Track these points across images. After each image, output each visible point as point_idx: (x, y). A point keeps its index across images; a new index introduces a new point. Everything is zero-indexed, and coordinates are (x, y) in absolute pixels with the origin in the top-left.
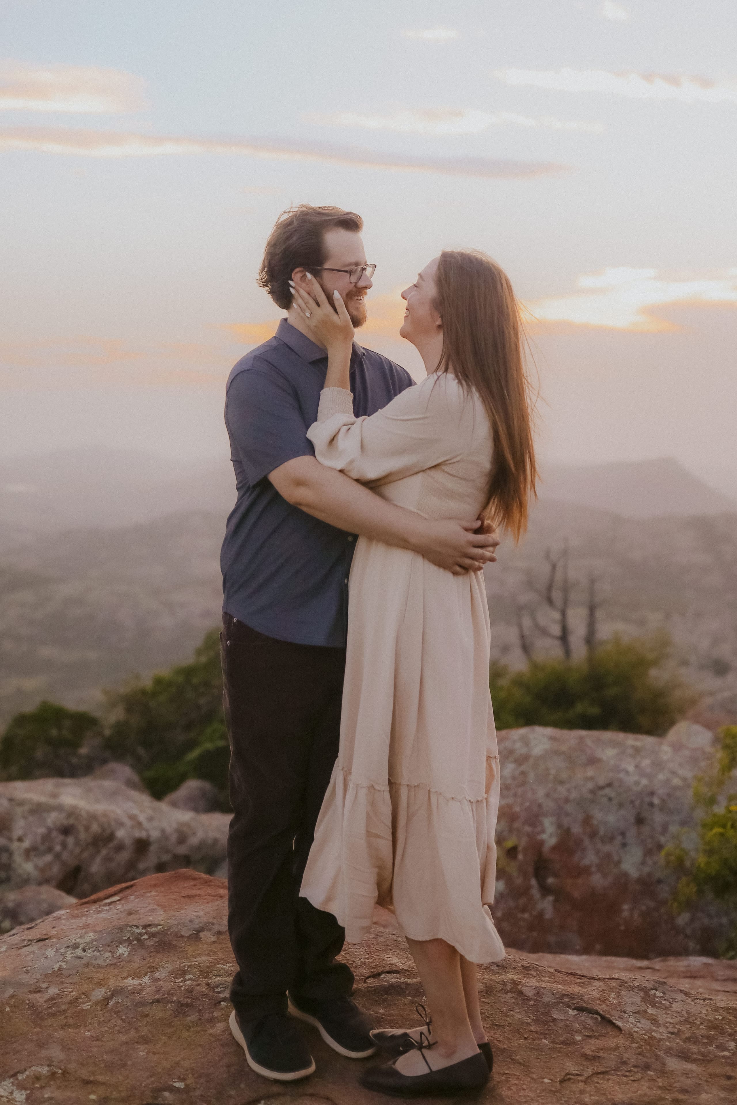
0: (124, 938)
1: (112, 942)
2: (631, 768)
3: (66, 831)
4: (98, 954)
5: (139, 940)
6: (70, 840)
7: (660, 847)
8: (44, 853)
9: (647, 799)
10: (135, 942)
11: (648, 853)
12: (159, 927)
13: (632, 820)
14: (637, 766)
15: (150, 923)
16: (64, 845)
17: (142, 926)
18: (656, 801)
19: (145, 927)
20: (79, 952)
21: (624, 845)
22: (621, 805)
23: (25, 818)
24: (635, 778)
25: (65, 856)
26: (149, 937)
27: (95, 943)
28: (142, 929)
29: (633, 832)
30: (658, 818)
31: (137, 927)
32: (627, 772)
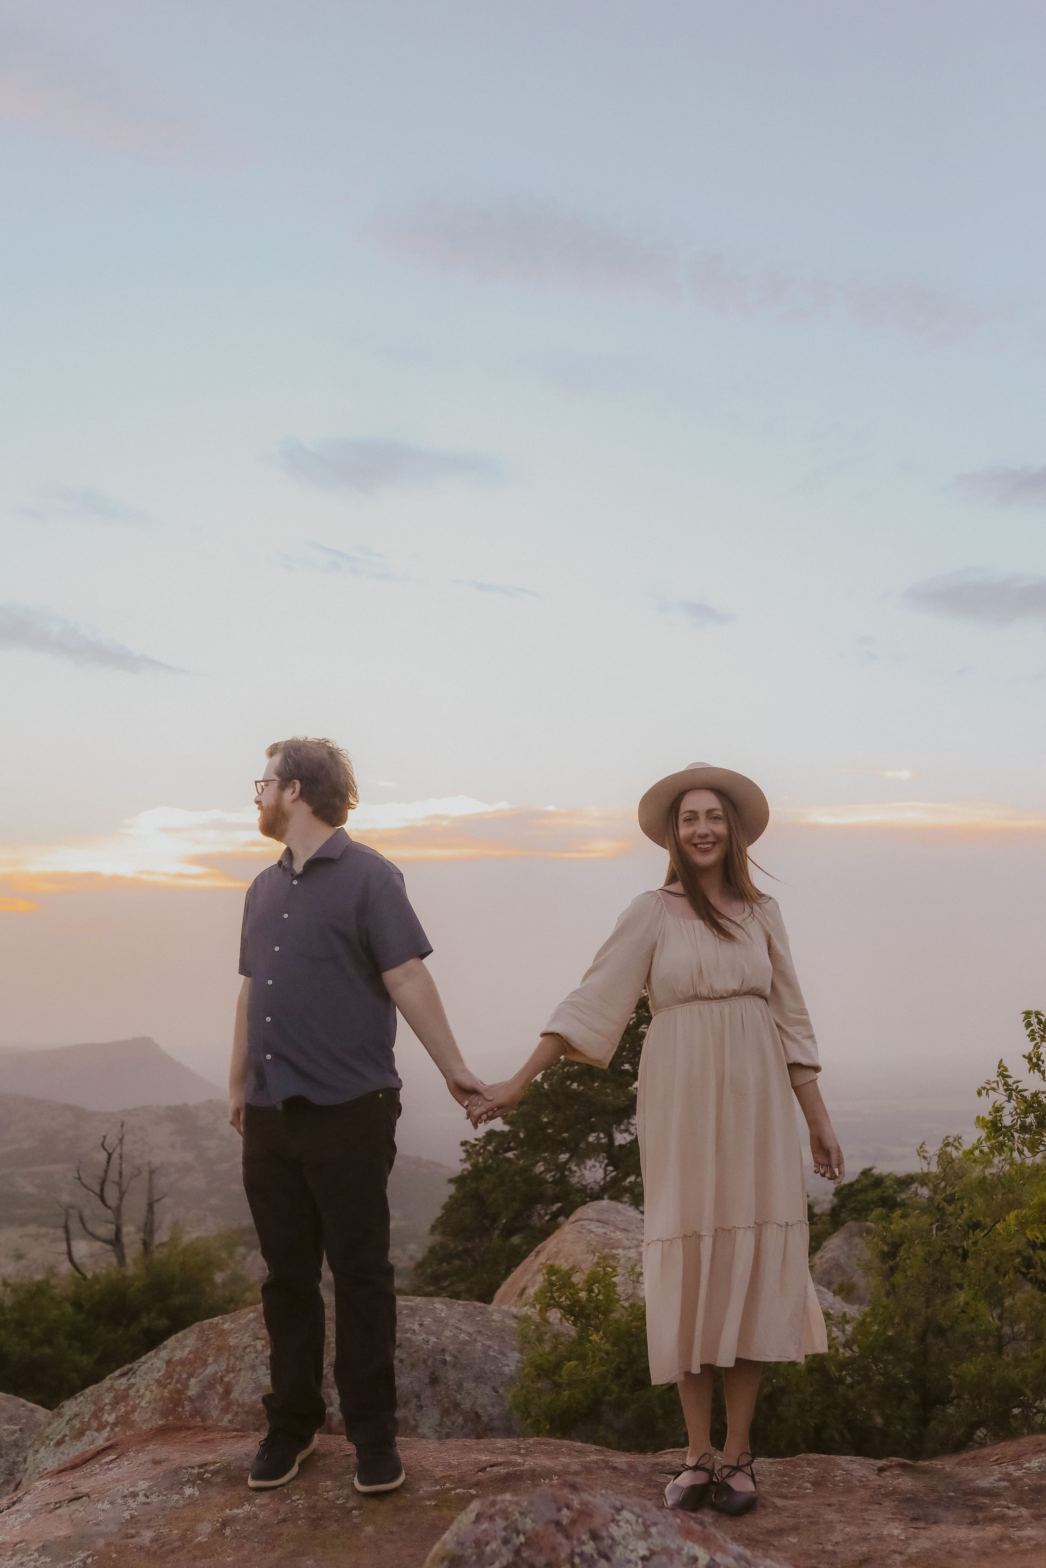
0: (184, 1480)
1: (172, 1485)
2: (416, 1327)
4: (165, 1498)
5: (202, 1479)
7: (457, 1406)
9: (439, 1357)
10: (199, 1482)
11: (445, 1413)
12: (217, 1465)
13: (427, 1381)
14: (421, 1325)
15: (205, 1463)
17: (197, 1466)
18: (448, 1358)
19: (201, 1466)
20: (144, 1499)
21: (420, 1407)
22: (413, 1366)
24: (424, 1336)
26: (213, 1475)
27: (154, 1488)
28: (199, 1469)
29: (428, 1392)
30: (452, 1375)
31: (193, 1468)
32: (414, 1332)
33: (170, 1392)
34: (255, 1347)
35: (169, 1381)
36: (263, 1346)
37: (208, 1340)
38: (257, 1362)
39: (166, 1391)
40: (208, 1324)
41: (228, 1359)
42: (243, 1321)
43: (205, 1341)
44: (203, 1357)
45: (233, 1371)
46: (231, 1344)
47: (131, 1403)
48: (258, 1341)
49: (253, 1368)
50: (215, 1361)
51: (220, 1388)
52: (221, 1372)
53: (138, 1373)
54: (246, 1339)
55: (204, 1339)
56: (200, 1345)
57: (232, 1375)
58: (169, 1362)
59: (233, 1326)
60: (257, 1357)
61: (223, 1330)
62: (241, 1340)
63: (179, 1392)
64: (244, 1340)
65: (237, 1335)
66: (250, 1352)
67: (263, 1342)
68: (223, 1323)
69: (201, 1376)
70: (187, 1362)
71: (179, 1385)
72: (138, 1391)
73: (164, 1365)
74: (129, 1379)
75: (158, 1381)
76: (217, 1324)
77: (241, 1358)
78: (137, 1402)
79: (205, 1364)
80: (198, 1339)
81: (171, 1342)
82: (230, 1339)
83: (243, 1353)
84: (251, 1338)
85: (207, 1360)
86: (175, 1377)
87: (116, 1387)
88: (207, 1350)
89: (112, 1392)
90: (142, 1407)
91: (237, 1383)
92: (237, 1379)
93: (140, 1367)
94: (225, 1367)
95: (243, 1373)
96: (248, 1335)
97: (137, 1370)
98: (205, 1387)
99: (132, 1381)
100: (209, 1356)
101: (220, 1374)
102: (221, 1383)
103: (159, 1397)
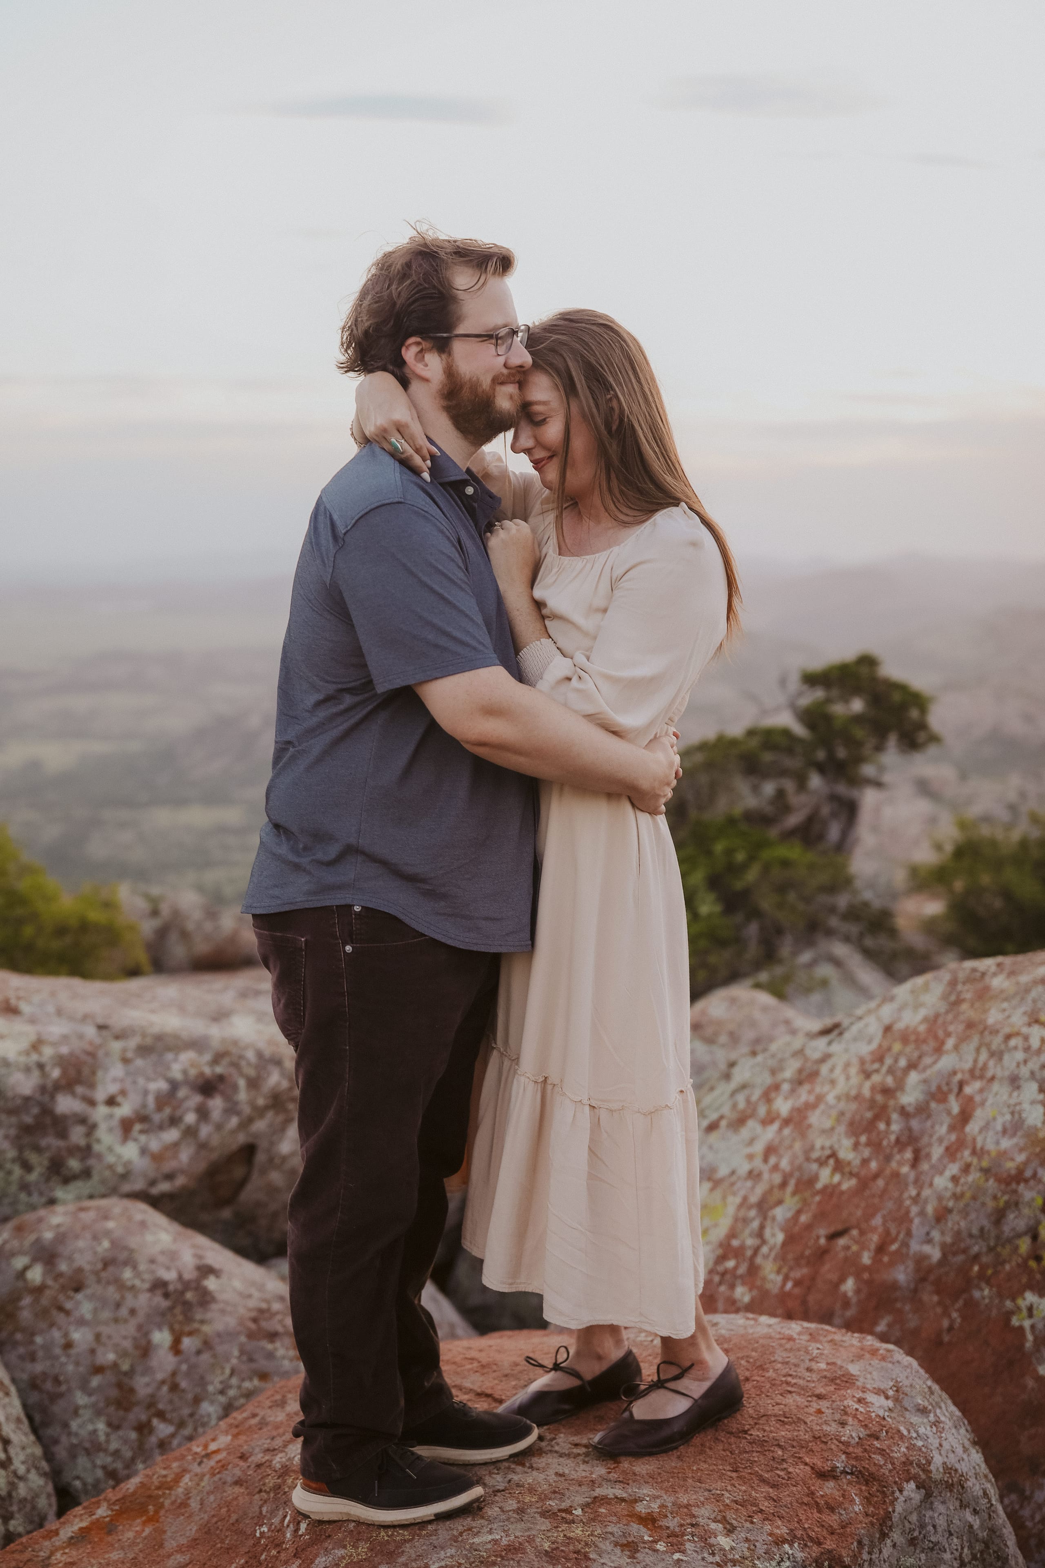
3: (208, 1086)
6: (216, 1104)
8: (161, 1127)
16: (203, 1113)
23: (126, 1061)
25: (205, 1131)
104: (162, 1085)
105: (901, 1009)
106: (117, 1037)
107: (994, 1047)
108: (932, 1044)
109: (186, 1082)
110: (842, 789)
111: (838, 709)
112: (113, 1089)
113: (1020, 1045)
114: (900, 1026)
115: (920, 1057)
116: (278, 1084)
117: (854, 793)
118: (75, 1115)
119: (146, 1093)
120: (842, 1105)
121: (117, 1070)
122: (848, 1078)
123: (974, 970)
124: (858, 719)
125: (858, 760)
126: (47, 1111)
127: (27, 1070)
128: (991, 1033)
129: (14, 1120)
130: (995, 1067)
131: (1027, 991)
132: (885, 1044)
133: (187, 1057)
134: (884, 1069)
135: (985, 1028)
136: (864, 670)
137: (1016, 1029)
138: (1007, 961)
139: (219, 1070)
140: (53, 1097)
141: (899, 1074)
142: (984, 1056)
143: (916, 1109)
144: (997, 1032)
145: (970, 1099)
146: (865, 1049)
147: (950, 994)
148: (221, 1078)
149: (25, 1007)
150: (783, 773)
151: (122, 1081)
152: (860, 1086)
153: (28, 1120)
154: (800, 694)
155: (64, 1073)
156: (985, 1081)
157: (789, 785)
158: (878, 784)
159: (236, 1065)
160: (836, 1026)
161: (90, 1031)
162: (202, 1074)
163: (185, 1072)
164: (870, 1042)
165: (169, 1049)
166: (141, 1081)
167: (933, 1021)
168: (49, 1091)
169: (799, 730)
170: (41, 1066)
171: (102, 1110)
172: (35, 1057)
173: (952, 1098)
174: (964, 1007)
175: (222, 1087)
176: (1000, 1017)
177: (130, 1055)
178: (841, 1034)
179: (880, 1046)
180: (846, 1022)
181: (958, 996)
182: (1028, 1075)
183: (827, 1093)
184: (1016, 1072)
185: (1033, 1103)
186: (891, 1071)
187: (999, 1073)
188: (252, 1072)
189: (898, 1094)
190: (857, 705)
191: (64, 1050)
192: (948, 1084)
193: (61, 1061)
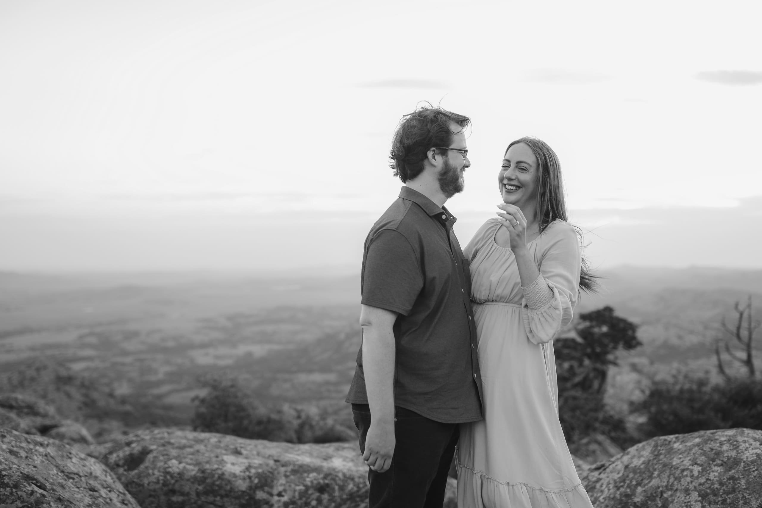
3: (322, 489)
6: (325, 497)
8: (301, 507)
16: (319, 501)
23: (286, 476)
33: (621, 494)
34: (691, 471)
35: (622, 484)
36: (699, 472)
37: (659, 455)
38: (691, 486)
39: (618, 493)
40: (662, 441)
41: (669, 477)
42: (688, 444)
43: (656, 455)
44: (651, 469)
45: (671, 489)
46: (674, 463)
47: (595, 495)
48: (696, 466)
49: (687, 491)
50: (659, 475)
51: (659, 502)
52: (662, 487)
53: (608, 470)
54: (687, 462)
55: (656, 453)
56: (651, 458)
57: (670, 493)
58: (626, 467)
59: (681, 446)
60: (692, 482)
61: (672, 448)
62: (682, 461)
63: (627, 496)
64: (685, 462)
65: (680, 456)
66: (687, 476)
67: (700, 468)
68: (675, 442)
69: (646, 487)
70: (638, 471)
71: (628, 490)
72: (601, 486)
73: (623, 469)
74: (600, 474)
75: (615, 482)
76: (670, 442)
77: (678, 479)
78: (599, 495)
79: (651, 477)
80: (652, 452)
81: (632, 450)
82: (675, 459)
83: (681, 475)
84: (690, 462)
85: (653, 474)
86: (628, 482)
87: (590, 478)
88: (656, 464)
89: (585, 481)
90: (599, 501)
91: (672, 502)
92: (673, 498)
93: (610, 465)
94: (665, 484)
95: (678, 494)
96: (689, 458)
97: (607, 468)
98: (648, 497)
99: (602, 476)
100: (655, 470)
101: (661, 489)
102: (660, 498)
103: (612, 496)
104: (302, 488)
105: (632, 458)
106: (283, 466)
107: (676, 475)
108: (648, 474)
109: (312, 487)
110: (598, 366)
111: (596, 330)
112: (281, 488)
113: (689, 475)
114: (632, 465)
115: (642, 480)
116: (352, 489)
117: (604, 367)
118: (264, 500)
119: (295, 491)
120: (606, 502)
121: (283, 481)
122: (609, 490)
123: (665, 440)
124: (605, 335)
125: (606, 353)
126: (252, 498)
127: (244, 479)
128: (675, 469)
129: (237, 501)
130: (678, 484)
131: (691, 449)
132: (626, 474)
133: (313, 475)
134: (625, 486)
135: (672, 467)
136: (607, 314)
137: (686, 467)
138: (681, 436)
139: (326, 481)
140: (254, 492)
141: (633, 487)
142: (672, 480)
143: (641, 504)
144: (678, 468)
145: (667, 499)
146: (616, 476)
147: (654, 451)
148: (327, 485)
149: (244, 452)
150: (572, 358)
151: (284, 485)
152: (615, 493)
153: (244, 502)
154: (579, 324)
155: (260, 481)
156: (673, 492)
157: (575, 364)
158: (615, 364)
159: (333, 479)
160: (603, 466)
161: (271, 463)
162: (319, 483)
163: (312, 482)
164: (618, 473)
165: (305, 472)
166: (293, 486)
167: (647, 463)
168: (253, 489)
169: (579, 340)
170: (250, 477)
171: (276, 498)
172: (247, 473)
173: (658, 499)
174: (662, 457)
175: (328, 489)
176: (679, 461)
177: (288, 474)
178: (605, 469)
179: (623, 475)
180: (607, 465)
181: (658, 452)
182: (693, 488)
183: (600, 496)
184: (688, 486)
185: (696, 501)
186: (629, 486)
187: (680, 488)
188: (341, 483)
189: (633, 497)
190: (605, 329)
191: (260, 471)
192: (655, 493)
193: (258, 475)
